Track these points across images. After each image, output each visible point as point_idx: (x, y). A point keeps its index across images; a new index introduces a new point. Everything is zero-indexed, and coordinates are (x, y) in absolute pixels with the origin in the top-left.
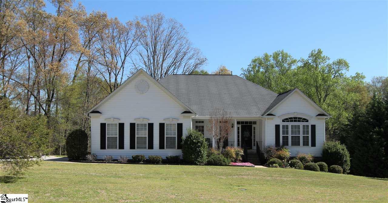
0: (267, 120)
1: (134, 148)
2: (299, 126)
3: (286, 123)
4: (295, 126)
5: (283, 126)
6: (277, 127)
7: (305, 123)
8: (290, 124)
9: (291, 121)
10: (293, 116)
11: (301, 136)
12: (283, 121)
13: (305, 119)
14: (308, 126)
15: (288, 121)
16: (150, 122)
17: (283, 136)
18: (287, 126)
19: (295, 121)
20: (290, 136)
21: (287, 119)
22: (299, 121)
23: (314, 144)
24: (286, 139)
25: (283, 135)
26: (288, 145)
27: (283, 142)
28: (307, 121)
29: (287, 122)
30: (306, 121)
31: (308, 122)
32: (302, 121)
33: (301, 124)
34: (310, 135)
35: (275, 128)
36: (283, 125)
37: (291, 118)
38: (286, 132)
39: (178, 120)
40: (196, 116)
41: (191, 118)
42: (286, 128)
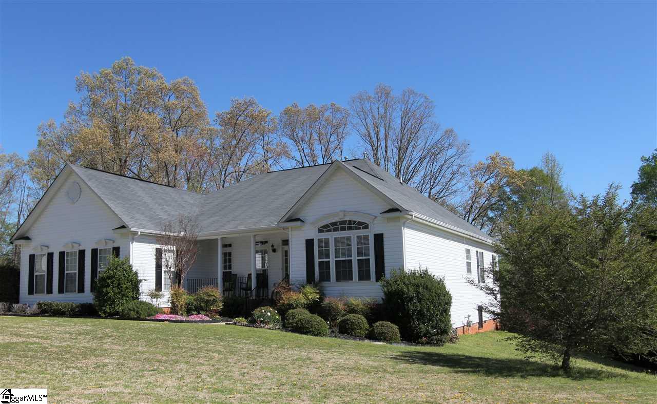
0: (291, 230)
2: (349, 239)
3: (324, 236)
4: (343, 239)
5: (321, 240)
6: (309, 243)
7: (362, 232)
8: (331, 236)
9: (334, 230)
10: (338, 220)
11: (355, 259)
12: (320, 231)
13: (361, 223)
14: (366, 237)
15: (330, 231)
17: (319, 262)
18: (327, 240)
19: (343, 229)
20: (332, 260)
21: (326, 226)
22: (350, 228)
23: (381, 278)
24: (325, 266)
26: (329, 280)
27: (321, 272)
28: (366, 227)
29: (327, 231)
30: (364, 228)
31: (368, 228)
32: (356, 228)
33: (353, 234)
34: (372, 257)
35: (305, 245)
36: (318, 239)
37: (334, 224)
38: (325, 253)
39: (114, 242)
40: (139, 233)
41: (130, 236)
42: (324, 244)
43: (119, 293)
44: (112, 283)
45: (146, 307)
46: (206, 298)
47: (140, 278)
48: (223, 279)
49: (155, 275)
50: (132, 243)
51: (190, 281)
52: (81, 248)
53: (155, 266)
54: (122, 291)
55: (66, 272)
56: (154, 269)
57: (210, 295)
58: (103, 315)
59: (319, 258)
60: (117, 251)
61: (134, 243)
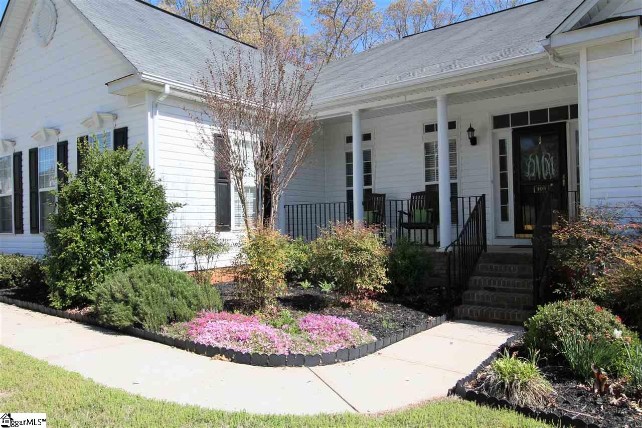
39: (116, 117)
40: (167, 89)
41: (148, 99)
43: (102, 242)
44: (82, 212)
45: (163, 290)
46: (346, 258)
47: (169, 200)
48: (364, 203)
49: (213, 195)
50: (152, 116)
51: (291, 209)
52: (62, 139)
53: (213, 174)
54: (109, 235)
55: (40, 190)
56: (213, 181)
57: (359, 250)
58: (57, 304)
60: (121, 137)
61: (158, 116)
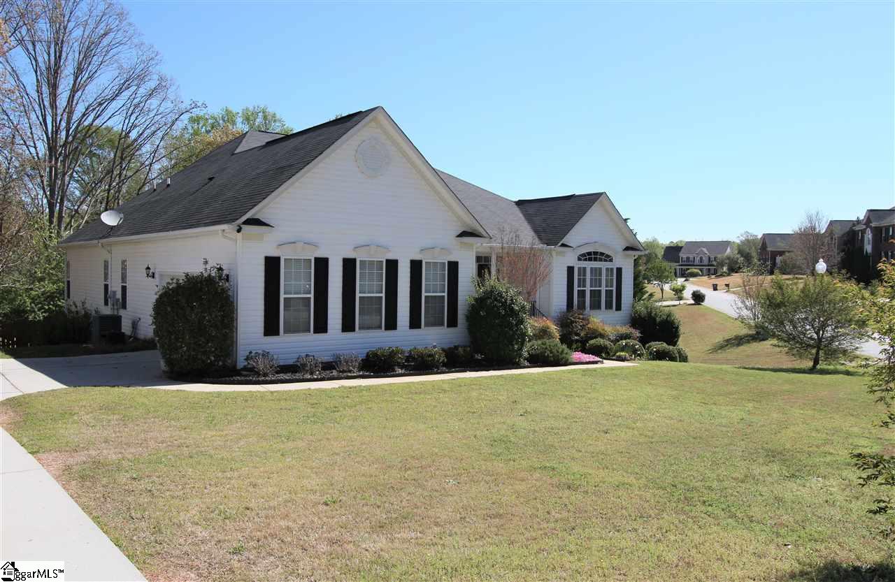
0: (557, 255)
1: (353, 330)
2: (600, 269)
3: (582, 264)
4: (596, 269)
5: (579, 268)
6: (570, 270)
7: (609, 265)
8: (587, 265)
9: (590, 260)
10: (592, 250)
11: (603, 289)
12: (579, 259)
13: (608, 256)
14: (612, 269)
15: (586, 259)
16: (391, 257)
17: (578, 291)
18: (585, 269)
19: (595, 260)
20: (588, 289)
21: (584, 255)
22: (601, 259)
23: (619, 308)
24: (582, 294)
25: (579, 289)
26: (585, 308)
27: (578, 301)
28: (611, 260)
29: (584, 260)
31: (613, 261)
32: (605, 260)
33: (603, 265)
34: (614, 289)
35: (566, 272)
37: (589, 254)
38: (582, 282)
39: (450, 253)
42: (583, 271)
55: (359, 295)
59: (578, 287)
